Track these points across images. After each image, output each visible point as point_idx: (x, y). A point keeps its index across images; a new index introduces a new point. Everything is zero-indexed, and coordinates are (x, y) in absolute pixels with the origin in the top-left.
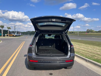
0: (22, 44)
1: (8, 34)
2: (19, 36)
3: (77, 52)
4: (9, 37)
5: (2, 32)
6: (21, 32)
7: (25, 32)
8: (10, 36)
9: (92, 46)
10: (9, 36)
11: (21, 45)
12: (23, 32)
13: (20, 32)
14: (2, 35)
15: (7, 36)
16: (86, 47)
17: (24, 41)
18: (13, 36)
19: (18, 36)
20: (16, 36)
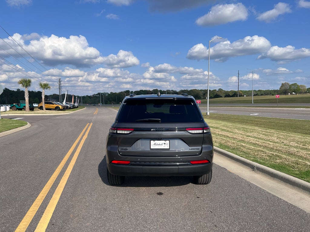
0: (84, 130)
1: (43, 104)
2: (74, 107)
3: (234, 149)
4: (44, 111)
5: (27, 99)
6: (78, 97)
7: (90, 97)
8: (47, 109)
9: (283, 134)
10: (44, 108)
11: (84, 134)
12: (84, 97)
13: (75, 97)
14: (27, 105)
15: (41, 108)
16: (264, 137)
17: (90, 123)
18: (57, 109)
19: (70, 108)
20: (65, 108)
